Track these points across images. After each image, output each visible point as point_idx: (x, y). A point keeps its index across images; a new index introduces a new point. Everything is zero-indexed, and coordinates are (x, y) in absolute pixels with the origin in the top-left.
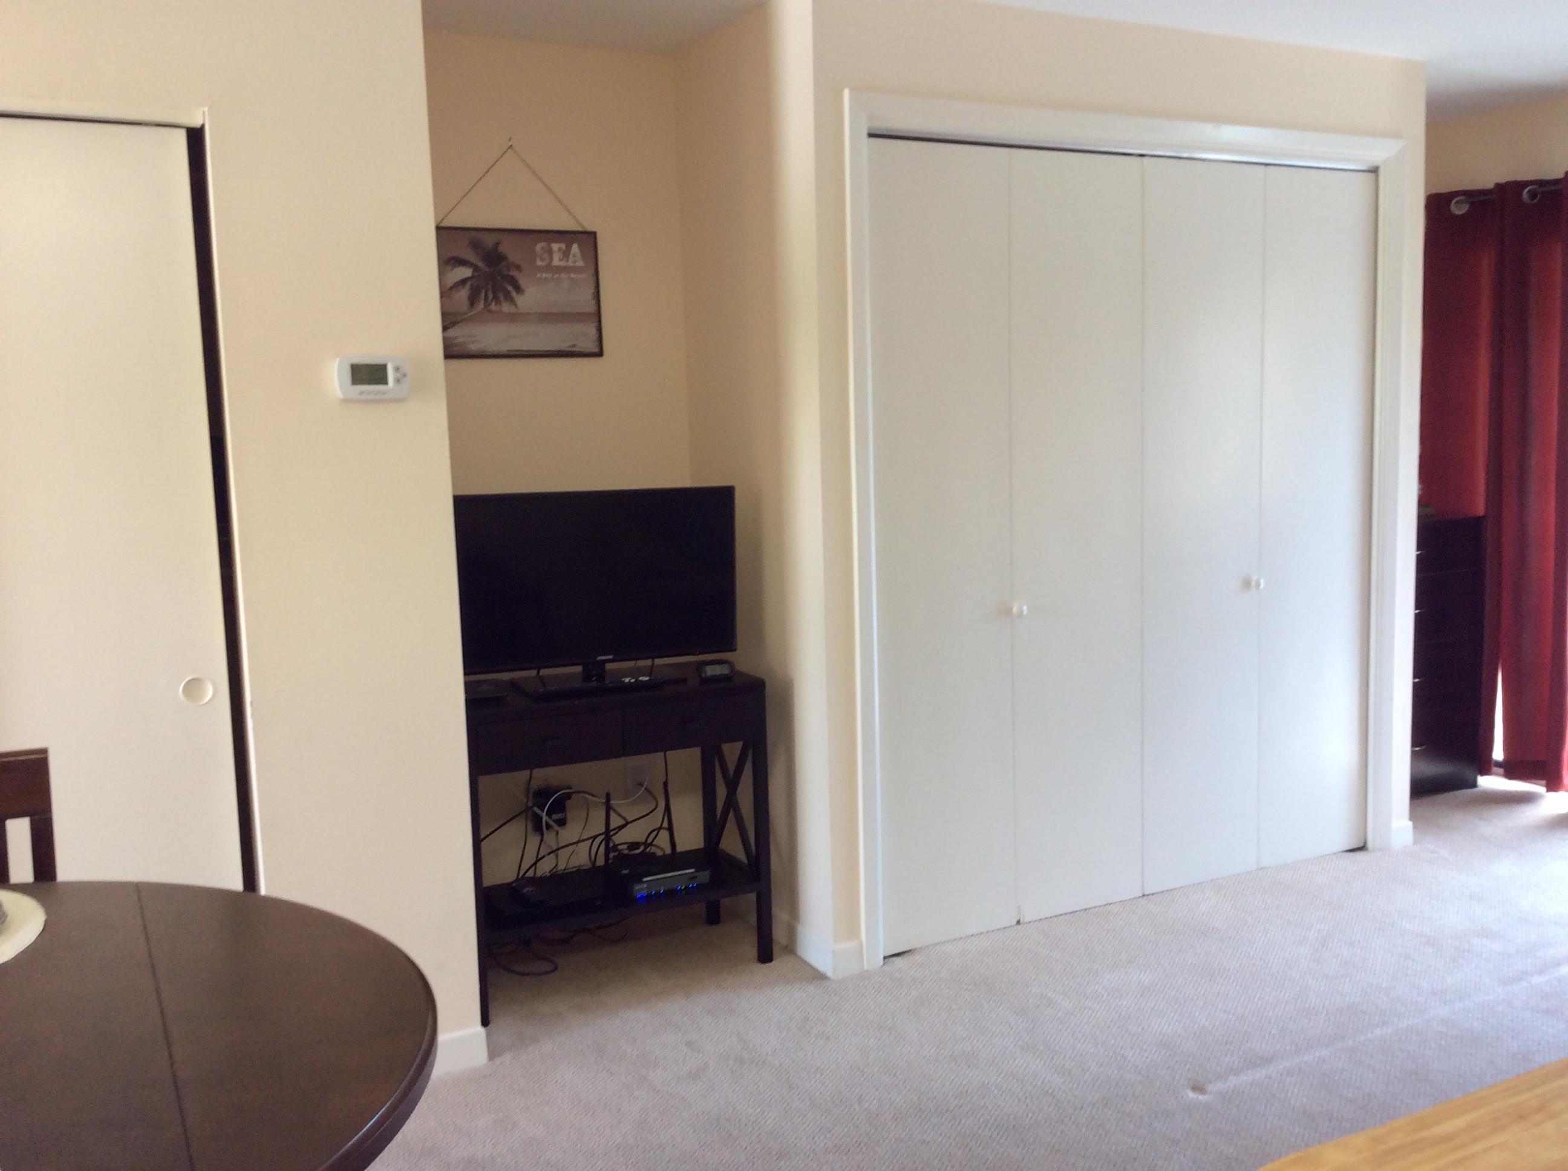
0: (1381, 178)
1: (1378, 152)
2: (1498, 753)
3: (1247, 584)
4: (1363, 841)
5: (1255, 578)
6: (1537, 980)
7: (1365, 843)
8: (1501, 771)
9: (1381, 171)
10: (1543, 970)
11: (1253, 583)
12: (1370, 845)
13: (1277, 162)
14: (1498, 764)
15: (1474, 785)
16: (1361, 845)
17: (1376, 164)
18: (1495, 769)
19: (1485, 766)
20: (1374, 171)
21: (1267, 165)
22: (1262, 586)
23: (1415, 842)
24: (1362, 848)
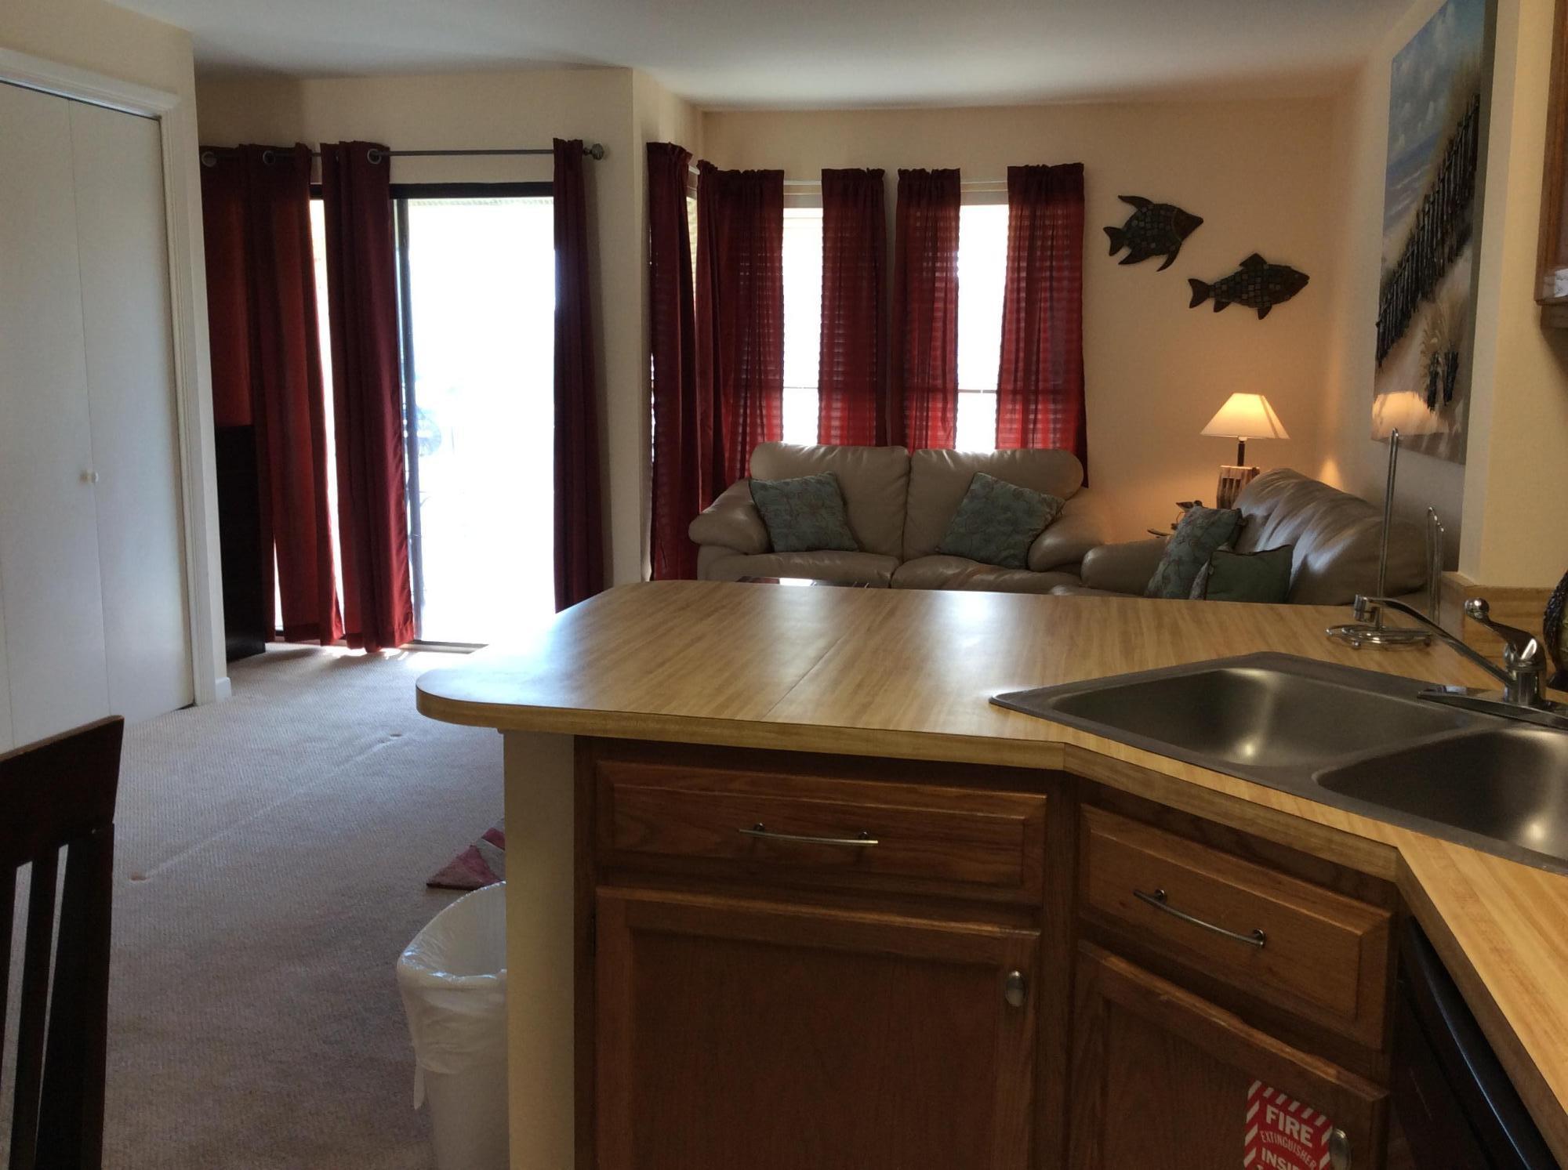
0: (163, 125)
1: (162, 104)
2: (279, 624)
3: (84, 477)
4: (192, 698)
5: (90, 471)
6: (359, 759)
7: (194, 700)
8: (283, 638)
9: (164, 119)
10: (362, 751)
11: (89, 477)
12: (198, 701)
13: (77, 98)
14: (279, 633)
15: (263, 650)
16: (191, 702)
17: (158, 113)
18: (277, 638)
19: (271, 635)
20: (157, 119)
21: (69, 99)
22: (97, 480)
23: (234, 694)
24: (192, 705)
